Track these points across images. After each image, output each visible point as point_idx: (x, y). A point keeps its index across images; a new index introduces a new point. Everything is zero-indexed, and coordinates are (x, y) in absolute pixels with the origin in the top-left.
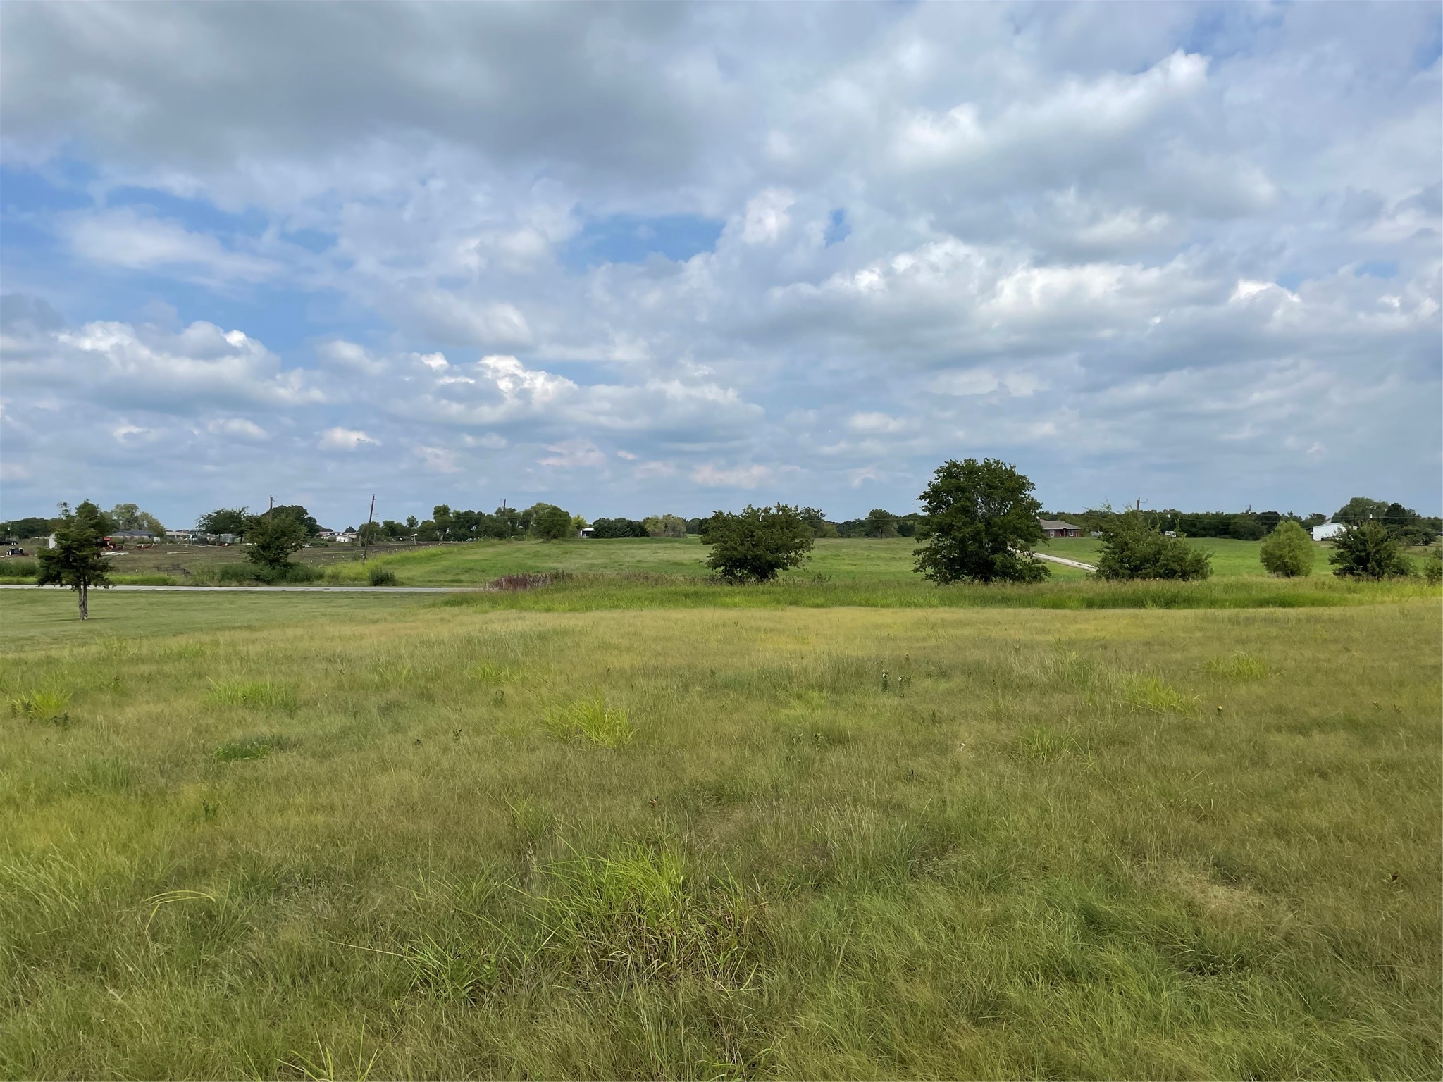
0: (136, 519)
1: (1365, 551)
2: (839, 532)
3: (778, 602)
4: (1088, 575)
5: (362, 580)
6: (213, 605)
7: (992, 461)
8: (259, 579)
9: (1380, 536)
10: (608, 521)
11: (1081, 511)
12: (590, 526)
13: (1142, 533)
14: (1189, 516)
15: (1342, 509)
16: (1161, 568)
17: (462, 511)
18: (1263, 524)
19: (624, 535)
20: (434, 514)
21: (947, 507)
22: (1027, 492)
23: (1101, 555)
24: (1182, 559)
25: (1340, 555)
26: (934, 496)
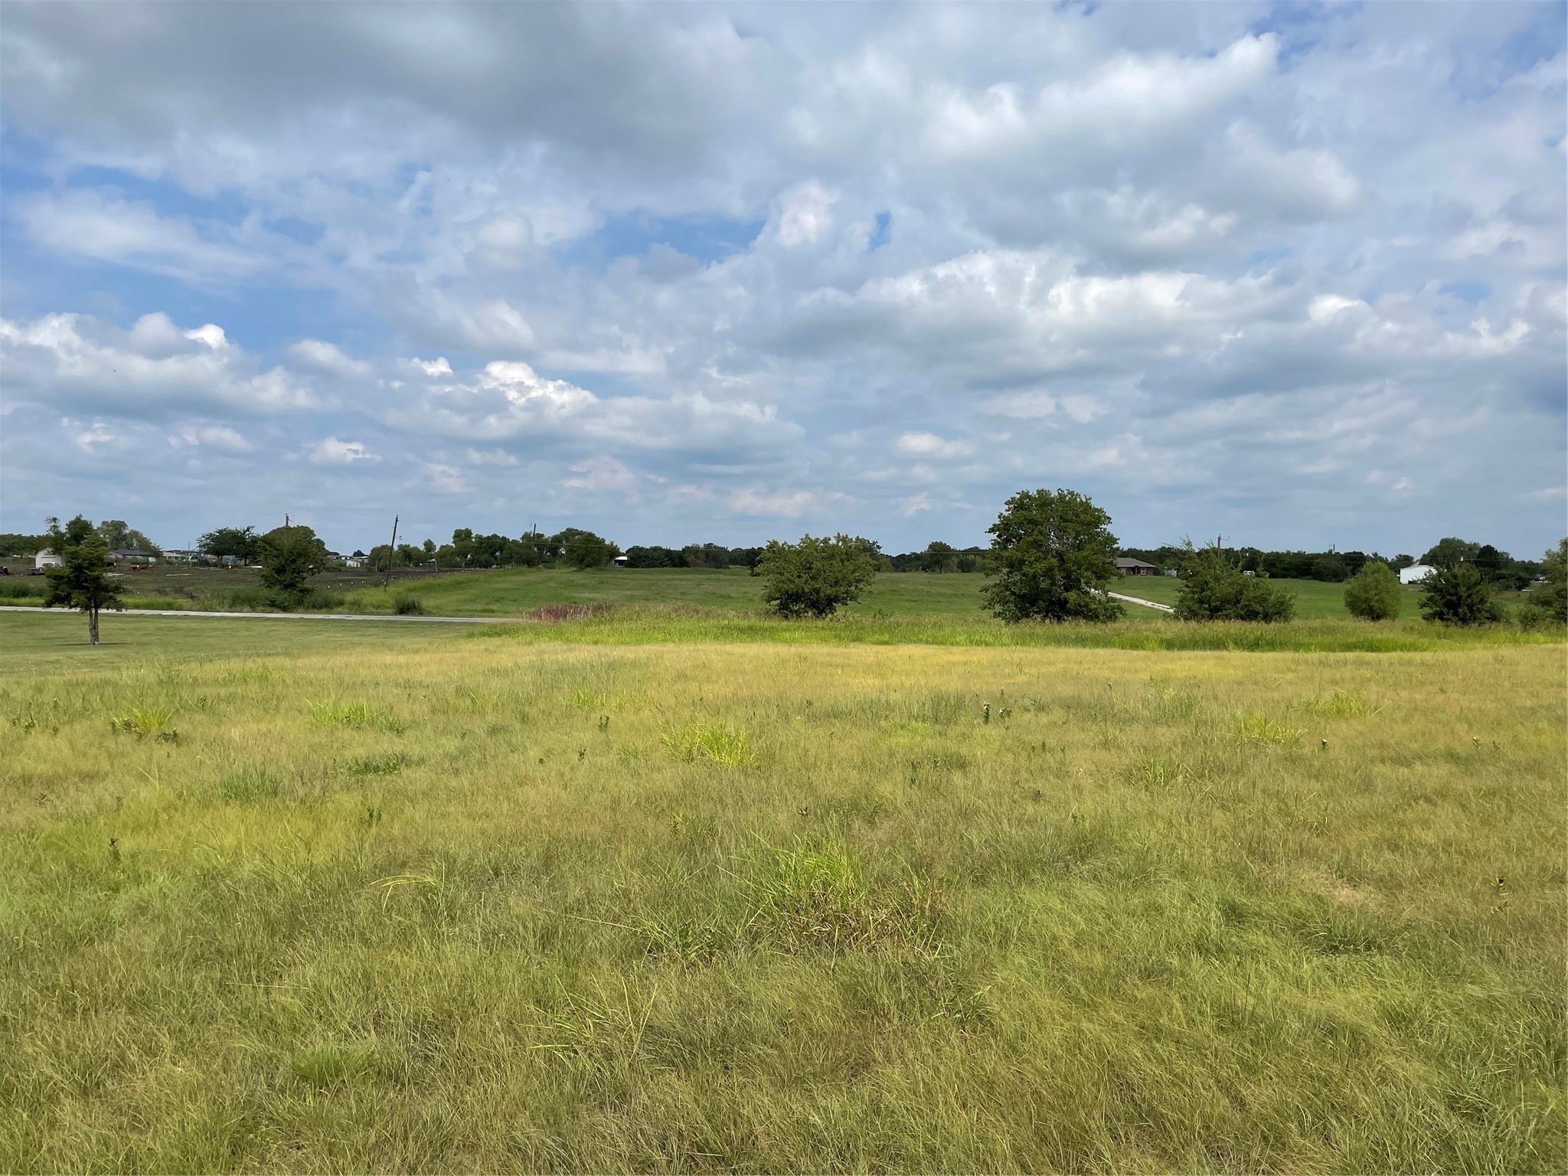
0: (125, 537)
1: (1456, 594)
2: (894, 565)
3: (841, 639)
4: (1166, 615)
5: (386, 608)
6: (228, 632)
7: (1066, 492)
8: (274, 605)
9: (1473, 580)
10: (642, 549)
11: (1153, 547)
12: (623, 555)
13: (1223, 572)
14: (1268, 555)
15: (1431, 551)
16: (1242, 609)
17: (485, 535)
18: (1347, 565)
19: (662, 565)
20: (454, 537)
21: (1018, 541)
22: (1103, 526)
23: (1179, 595)
24: (1265, 600)
25: (1430, 599)
26: (1004, 529)
